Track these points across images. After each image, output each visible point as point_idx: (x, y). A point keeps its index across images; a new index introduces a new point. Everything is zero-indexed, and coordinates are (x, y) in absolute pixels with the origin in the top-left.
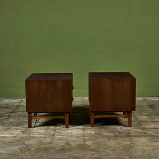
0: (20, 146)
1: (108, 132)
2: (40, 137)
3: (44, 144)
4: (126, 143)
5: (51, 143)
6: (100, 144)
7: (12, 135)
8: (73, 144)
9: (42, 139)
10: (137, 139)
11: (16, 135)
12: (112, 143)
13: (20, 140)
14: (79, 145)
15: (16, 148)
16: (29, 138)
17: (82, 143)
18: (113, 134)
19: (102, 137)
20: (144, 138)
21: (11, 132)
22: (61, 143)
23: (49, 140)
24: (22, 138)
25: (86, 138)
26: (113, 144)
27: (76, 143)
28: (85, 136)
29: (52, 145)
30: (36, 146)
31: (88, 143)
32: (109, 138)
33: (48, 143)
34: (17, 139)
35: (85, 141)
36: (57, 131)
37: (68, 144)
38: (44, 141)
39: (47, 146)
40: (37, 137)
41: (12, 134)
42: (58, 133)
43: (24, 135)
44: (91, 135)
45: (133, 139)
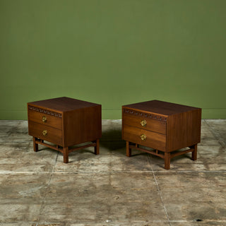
0: (40, 187)
1: (136, 169)
2: (63, 175)
3: (67, 184)
4: (154, 183)
5: (74, 183)
6: (126, 185)
7: (32, 173)
8: (97, 185)
9: (65, 178)
10: (167, 178)
11: (36, 172)
12: (140, 183)
13: (41, 180)
14: (104, 185)
15: (36, 189)
16: (50, 177)
17: (107, 184)
18: (142, 172)
19: (130, 176)
20: (174, 176)
21: (31, 168)
22: (85, 183)
23: (71, 179)
24: (42, 176)
25: (112, 176)
26: (141, 185)
27: (101, 183)
28: (111, 174)
29: (75, 186)
30: (57, 187)
31: (114, 183)
32: (137, 176)
33: (70, 183)
34: (38, 177)
35: (110, 180)
36: (81, 167)
37: (92, 185)
38: (67, 181)
39: (70, 187)
40: (58, 175)
41: (32, 171)
42: (82, 169)
43: (45, 172)
44: (117, 173)
45: (163, 177)
